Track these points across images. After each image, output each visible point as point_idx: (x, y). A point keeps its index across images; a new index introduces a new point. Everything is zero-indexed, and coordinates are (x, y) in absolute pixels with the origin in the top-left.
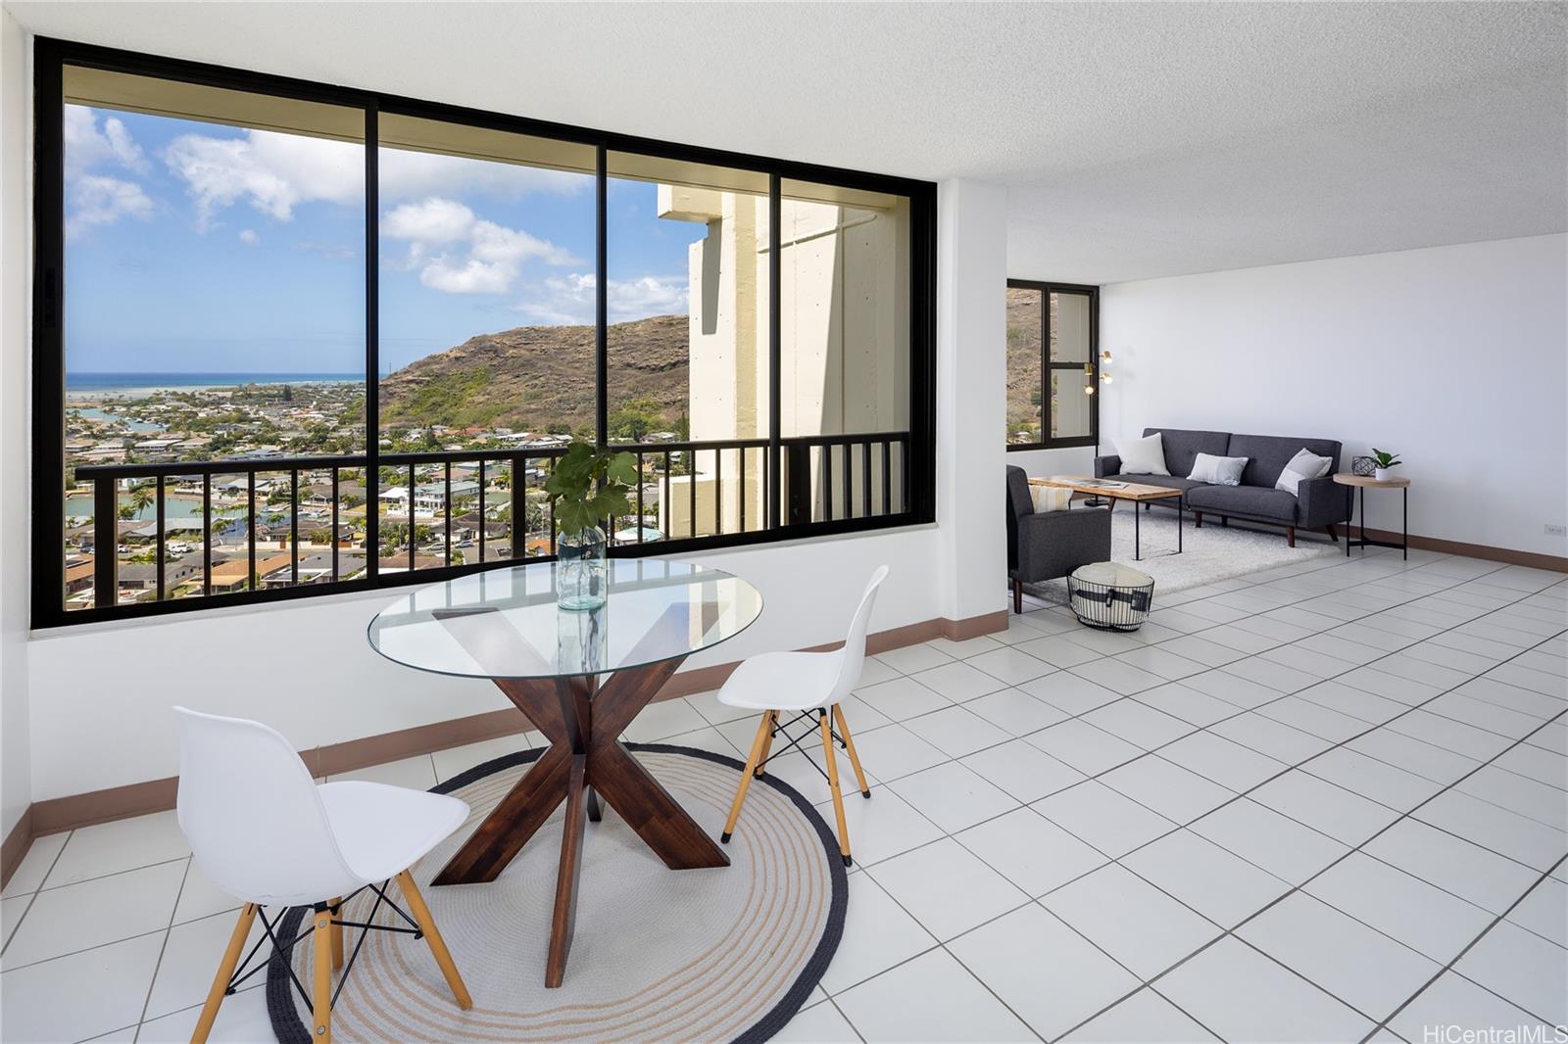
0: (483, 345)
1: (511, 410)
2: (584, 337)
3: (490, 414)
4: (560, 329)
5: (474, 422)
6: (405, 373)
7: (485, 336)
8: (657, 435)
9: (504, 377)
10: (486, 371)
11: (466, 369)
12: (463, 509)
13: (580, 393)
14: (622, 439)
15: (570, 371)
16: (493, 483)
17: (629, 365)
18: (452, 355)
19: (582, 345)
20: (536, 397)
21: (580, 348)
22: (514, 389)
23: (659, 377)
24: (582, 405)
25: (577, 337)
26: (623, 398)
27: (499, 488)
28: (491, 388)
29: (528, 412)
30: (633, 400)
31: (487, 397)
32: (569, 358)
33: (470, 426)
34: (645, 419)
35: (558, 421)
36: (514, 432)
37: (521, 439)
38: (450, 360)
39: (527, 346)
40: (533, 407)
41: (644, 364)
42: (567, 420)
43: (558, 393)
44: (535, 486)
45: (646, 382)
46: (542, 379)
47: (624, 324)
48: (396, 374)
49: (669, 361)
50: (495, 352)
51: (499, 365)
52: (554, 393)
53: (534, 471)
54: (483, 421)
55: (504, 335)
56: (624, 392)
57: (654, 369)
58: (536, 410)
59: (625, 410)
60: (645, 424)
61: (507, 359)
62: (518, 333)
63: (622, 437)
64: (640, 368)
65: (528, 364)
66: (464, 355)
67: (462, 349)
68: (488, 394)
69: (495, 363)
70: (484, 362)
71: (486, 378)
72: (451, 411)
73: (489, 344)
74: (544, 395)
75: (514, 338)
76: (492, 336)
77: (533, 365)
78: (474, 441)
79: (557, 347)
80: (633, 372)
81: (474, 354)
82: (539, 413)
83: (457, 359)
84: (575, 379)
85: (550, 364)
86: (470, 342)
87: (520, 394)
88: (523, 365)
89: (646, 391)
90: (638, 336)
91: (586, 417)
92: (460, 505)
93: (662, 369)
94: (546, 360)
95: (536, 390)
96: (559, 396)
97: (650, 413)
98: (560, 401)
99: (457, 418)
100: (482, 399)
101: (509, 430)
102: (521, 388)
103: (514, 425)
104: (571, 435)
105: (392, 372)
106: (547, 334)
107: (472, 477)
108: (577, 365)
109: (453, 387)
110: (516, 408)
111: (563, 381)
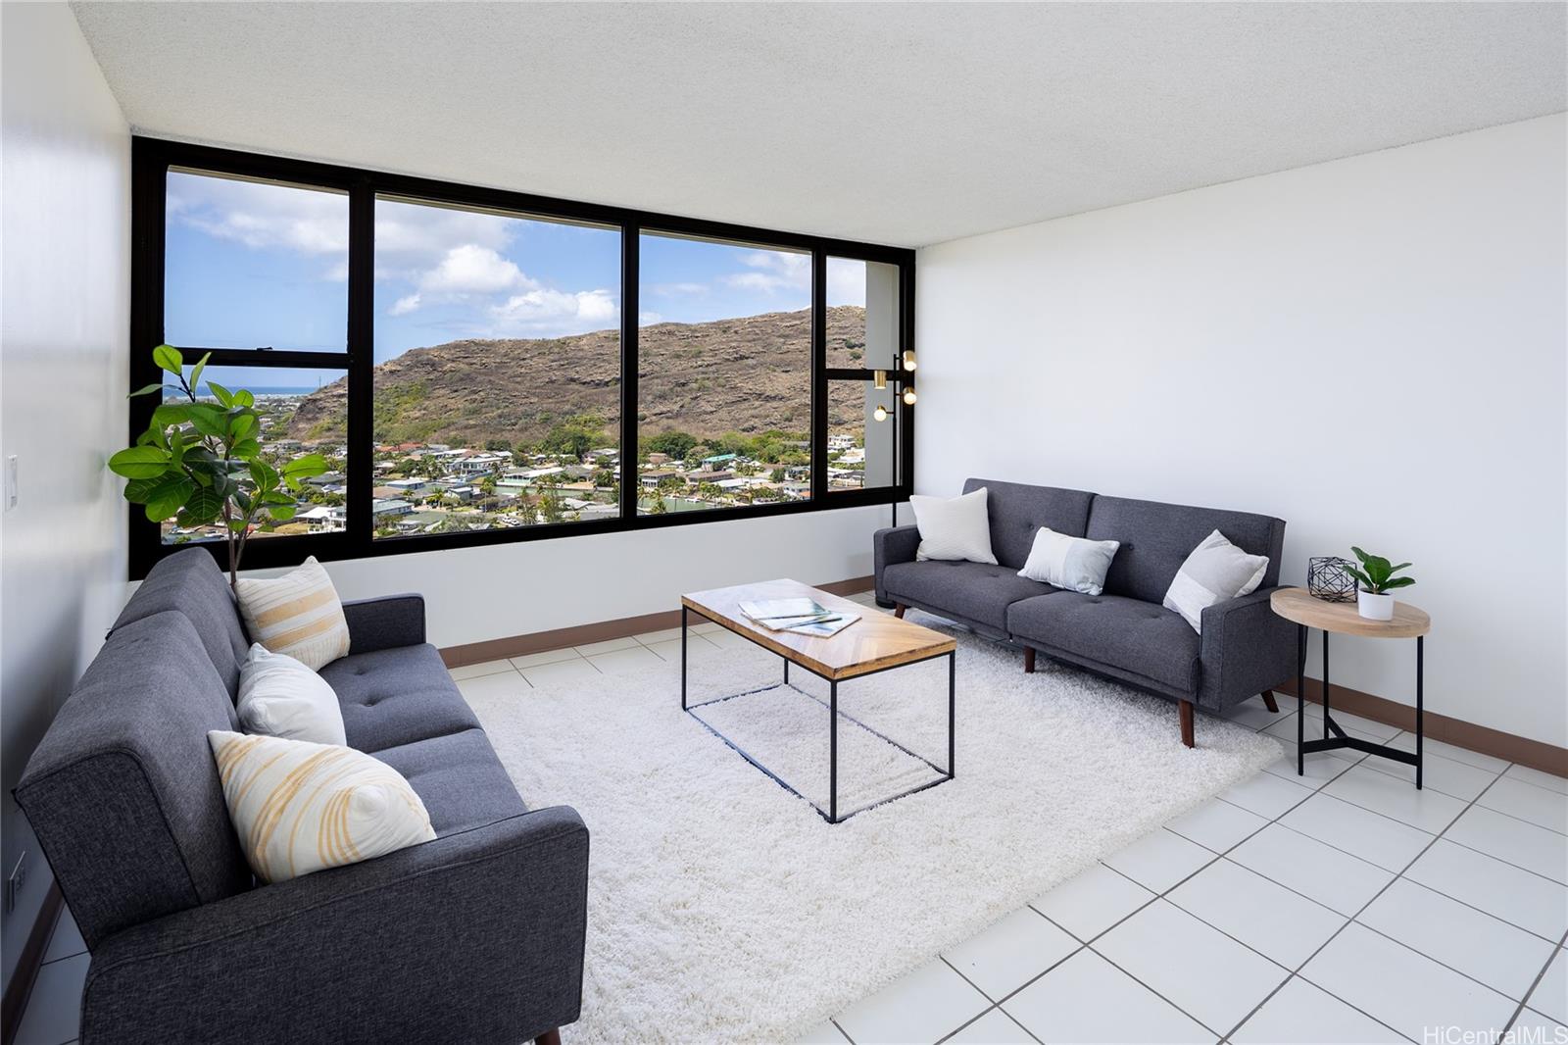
0: (420, 358)
1: (449, 425)
2: (527, 351)
3: (426, 430)
4: (501, 342)
5: (409, 438)
6: (336, 386)
7: (422, 349)
8: (600, 451)
9: (442, 392)
10: (422, 385)
11: (402, 383)
12: (390, 529)
13: (522, 408)
14: (564, 456)
15: (511, 386)
16: (424, 502)
17: (573, 380)
18: (387, 369)
19: (524, 359)
20: (475, 412)
21: (522, 362)
22: (451, 403)
23: (604, 392)
24: (523, 420)
25: (520, 351)
26: (566, 413)
27: (430, 507)
28: (427, 403)
29: (466, 427)
30: (576, 416)
31: (423, 412)
32: (510, 372)
33: (404, 442)
34: (588, 435)
35: (498, 437)
36: (451, 449)
37: (458, 456)
38: (384, 374)
39: (466, 360)
40: (472, 422)
41: (589, 379)
42: (507, 436)
43: (498, 408)
44: (469, 504)
45: (588, 398)
46: (482, 393)
47: (568, 338)
48: (326, 388)
49: (614, 376)
50: (433, 365)
51: (437, 379)
52: (494, 408)
53: (469, 489)
54: (419, 437)
55: (442, 348)
56: (567, 407)
57: (598, 385)
58: (475, 426)
59: (567, 426)
60: (589, 440)
61: (445, 373)
62: (456, 346)
63: (564, 453)
64: (584, 383)
65: (467, 378)
66: (399, 368)
67: (398, 362)
68: (425, 409)
69: (431, 377)
70: (420, 376)
71: (422, 392)
72: (384, 426)
73: (426, 357)
74: (484, 410)
75: (453, 352)
76: (430, 349)
77: (472, 380)
78: (407, 458)
79: (498, 360)
80: (577, 387)
81: (410, 368)
82: (478, 429)
83: (392, 372)
84: (517, 393)
85: (491, 378)
86: (406, 355)
87: (458, 409)
88: (462, 380)
89: (589, 407)
90: (582, 350)
91: (527, 433)
92: (387, 525)
93: (607, 384)
94: (486, 374)
95: (475, 404)
96: (499, 411)
97: (594, 429)
98: (500, 416)
99: (391, 434)
100: (418, 414)
101: (446, 447)
102: (459, 403)
103: (452, 441)
104: (510, 451)
105: (322, 386)
106: (487, 347)
107: (401, 496)
108: (519, 379)
109: (387, 401)
110: (453, 423)
111: (503, 396)
